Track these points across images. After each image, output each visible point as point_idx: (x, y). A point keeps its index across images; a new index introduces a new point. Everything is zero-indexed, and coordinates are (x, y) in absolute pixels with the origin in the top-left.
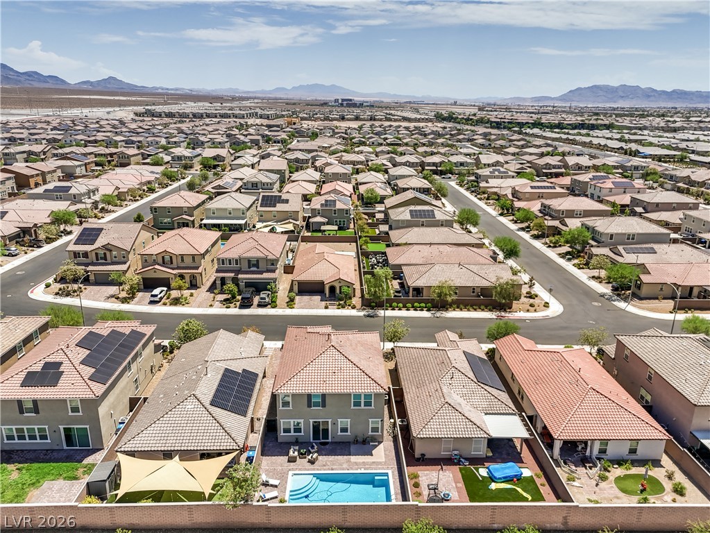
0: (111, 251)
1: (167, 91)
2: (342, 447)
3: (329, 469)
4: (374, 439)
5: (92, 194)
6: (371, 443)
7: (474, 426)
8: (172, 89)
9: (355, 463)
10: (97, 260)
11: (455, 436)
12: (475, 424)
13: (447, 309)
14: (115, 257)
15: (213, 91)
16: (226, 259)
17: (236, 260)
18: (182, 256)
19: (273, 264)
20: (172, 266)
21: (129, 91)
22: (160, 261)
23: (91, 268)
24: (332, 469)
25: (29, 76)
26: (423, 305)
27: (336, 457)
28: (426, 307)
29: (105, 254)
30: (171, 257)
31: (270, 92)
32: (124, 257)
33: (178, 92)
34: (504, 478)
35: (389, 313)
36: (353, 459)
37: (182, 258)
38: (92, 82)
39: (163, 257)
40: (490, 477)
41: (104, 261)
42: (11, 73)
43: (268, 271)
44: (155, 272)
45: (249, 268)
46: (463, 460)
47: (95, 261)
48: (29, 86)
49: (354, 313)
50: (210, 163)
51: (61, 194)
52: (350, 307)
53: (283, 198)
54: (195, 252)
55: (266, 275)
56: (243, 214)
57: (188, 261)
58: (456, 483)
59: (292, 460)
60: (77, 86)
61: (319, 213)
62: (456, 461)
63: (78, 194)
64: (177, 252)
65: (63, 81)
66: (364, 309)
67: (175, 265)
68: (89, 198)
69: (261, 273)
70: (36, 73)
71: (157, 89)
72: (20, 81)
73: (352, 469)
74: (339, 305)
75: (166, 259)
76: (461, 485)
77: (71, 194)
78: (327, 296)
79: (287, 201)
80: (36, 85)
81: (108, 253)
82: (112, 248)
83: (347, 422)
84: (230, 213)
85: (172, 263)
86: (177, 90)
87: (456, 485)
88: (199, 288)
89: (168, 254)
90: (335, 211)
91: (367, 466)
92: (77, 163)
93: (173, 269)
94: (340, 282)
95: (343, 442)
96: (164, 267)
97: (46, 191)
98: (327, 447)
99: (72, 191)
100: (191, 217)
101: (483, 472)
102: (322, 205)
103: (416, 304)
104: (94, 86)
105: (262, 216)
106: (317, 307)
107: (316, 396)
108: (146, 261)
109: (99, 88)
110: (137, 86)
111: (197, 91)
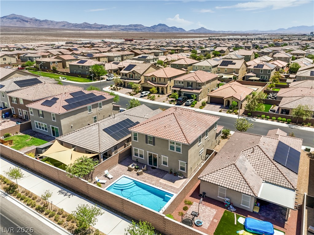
0: (135, 74)
1: (224, 32)
2: (161, 173)
3: (143, 181)
4: (181, 174)
5: (155, 60)
6: (179, 176)
7: (246, 185)
8: (226, 32)
9: (161, 184)
10: (130, 78)
11: (230, 187)
12: (247, 184)
13: (303, 125)
14: (136, 77)
15: (245, 31)
16: (178, 81)
17: (182, 82)
18: (160, 78)
19: (200, 86)
20: (155, 83)
21: (208, 33)
22: (151, 80)
23: (126, 81)
24: (145, 182)
25: (172, 28)
26: (284, 119)
27: (153, 176)
28: (286, 121)
29: (132, 75)
30: (155, 78)
31: (275, 31)
32: (139, 77)
33: (229, 33)
34: (254, 230)
35: (259, 120)
36: (162, 181)
37: (160, 79)
38: (194, 30)
39: (152, 78)
40: (244, 226)
41: (132, 78)
42: (167, 28)
43: (197, 89)
44: (147, 84)
45: (188, 87)
46: (231, 207)
47: (129, 78)
48: (172, 32)
49: (236, 116)
50: (217, 53)
51: (143, 59)
52: (234, 114)
53: (233, 62)
54: (166, 77)
55: (194, 91)
56: (210, 69)
57: (162, 80)
58: (214, 218)
59: (130, 170)
60: (189, 32)
61: (252, 71)
62: (226, 205)
63: (149, 59)
64: (158, 76)
65: (184, 30)
66: (243, 116)
67: (156, 82)
68: (154, 61)
69: (192, 89)
70: (175, 27)
71: (220, 31)
72: (169, 31)
73: (155, 185)
74: (229, 111)
75: (153, 79)
76: (217, 221)
77: (146, 59)
78: (224, 106)
79: (234, 64)
80: (174, 32)
81: (133, 75)
82: (135, 73)
83: (167, 159)
84: (204, 68)
85: (155, 81)
86: (229, 32)
87: (213, 220)
88: (164, 94)
89: (154, 76)
90: (262, 70)
91: (165, 187)
92: (160, 51)
93: (155, 84)
94: (232, 99)
95: (164, 171)
96: (151, 82)
97: (139, 57)
98: (154, 170)
99: (148, 58)
100: (186, 69)
101: (241, 220)
102: (255, 67)
103: (280, 118)
104: (195, 32)
105: (219, 71)
106: (216, 111)
107: (150, 137)
108: (146, 79)
109: (197, 32)
110: (212, 31)
111: (238, 32)
